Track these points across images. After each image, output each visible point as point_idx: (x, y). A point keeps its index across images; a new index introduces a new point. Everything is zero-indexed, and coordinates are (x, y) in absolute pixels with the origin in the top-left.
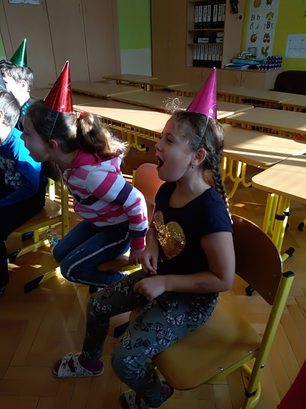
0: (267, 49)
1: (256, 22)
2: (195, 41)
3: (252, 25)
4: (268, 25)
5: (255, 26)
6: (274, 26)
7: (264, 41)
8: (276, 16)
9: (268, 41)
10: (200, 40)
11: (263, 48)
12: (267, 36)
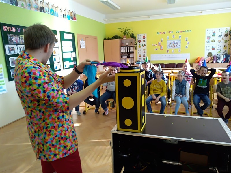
0: (145, 58)
1: (140, 51)
2: (122, 57)
3: (139, 52)
4: (144, 52)
5: (140, 53)
6: (146, 52)
7: (144, 56)
8: (146, 50)
9: (145, 56)
10: (123, 57)
11: (143, 58)
12: (144, 55)
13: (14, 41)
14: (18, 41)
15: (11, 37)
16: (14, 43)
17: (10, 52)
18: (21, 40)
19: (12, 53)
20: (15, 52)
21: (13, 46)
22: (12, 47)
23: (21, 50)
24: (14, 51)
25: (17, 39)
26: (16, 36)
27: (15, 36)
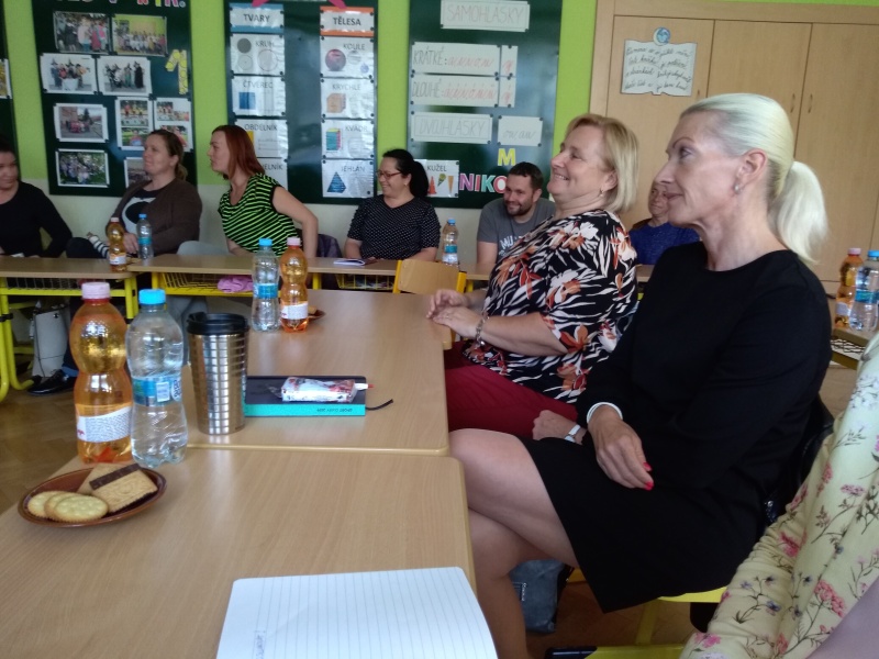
13: (83, 39)
14: (104, 40)
15: (69, 25)
16: (81, 49)
17: (58, 83)
18: (115, 37)
19: (70, 86)
20: (80, 85)
21: (76, 59)
22: (71, 64)
23: (113, 76)
24: (80, 81)
25: (96, 33)
26: (94, 19)
27: (89, 18)
